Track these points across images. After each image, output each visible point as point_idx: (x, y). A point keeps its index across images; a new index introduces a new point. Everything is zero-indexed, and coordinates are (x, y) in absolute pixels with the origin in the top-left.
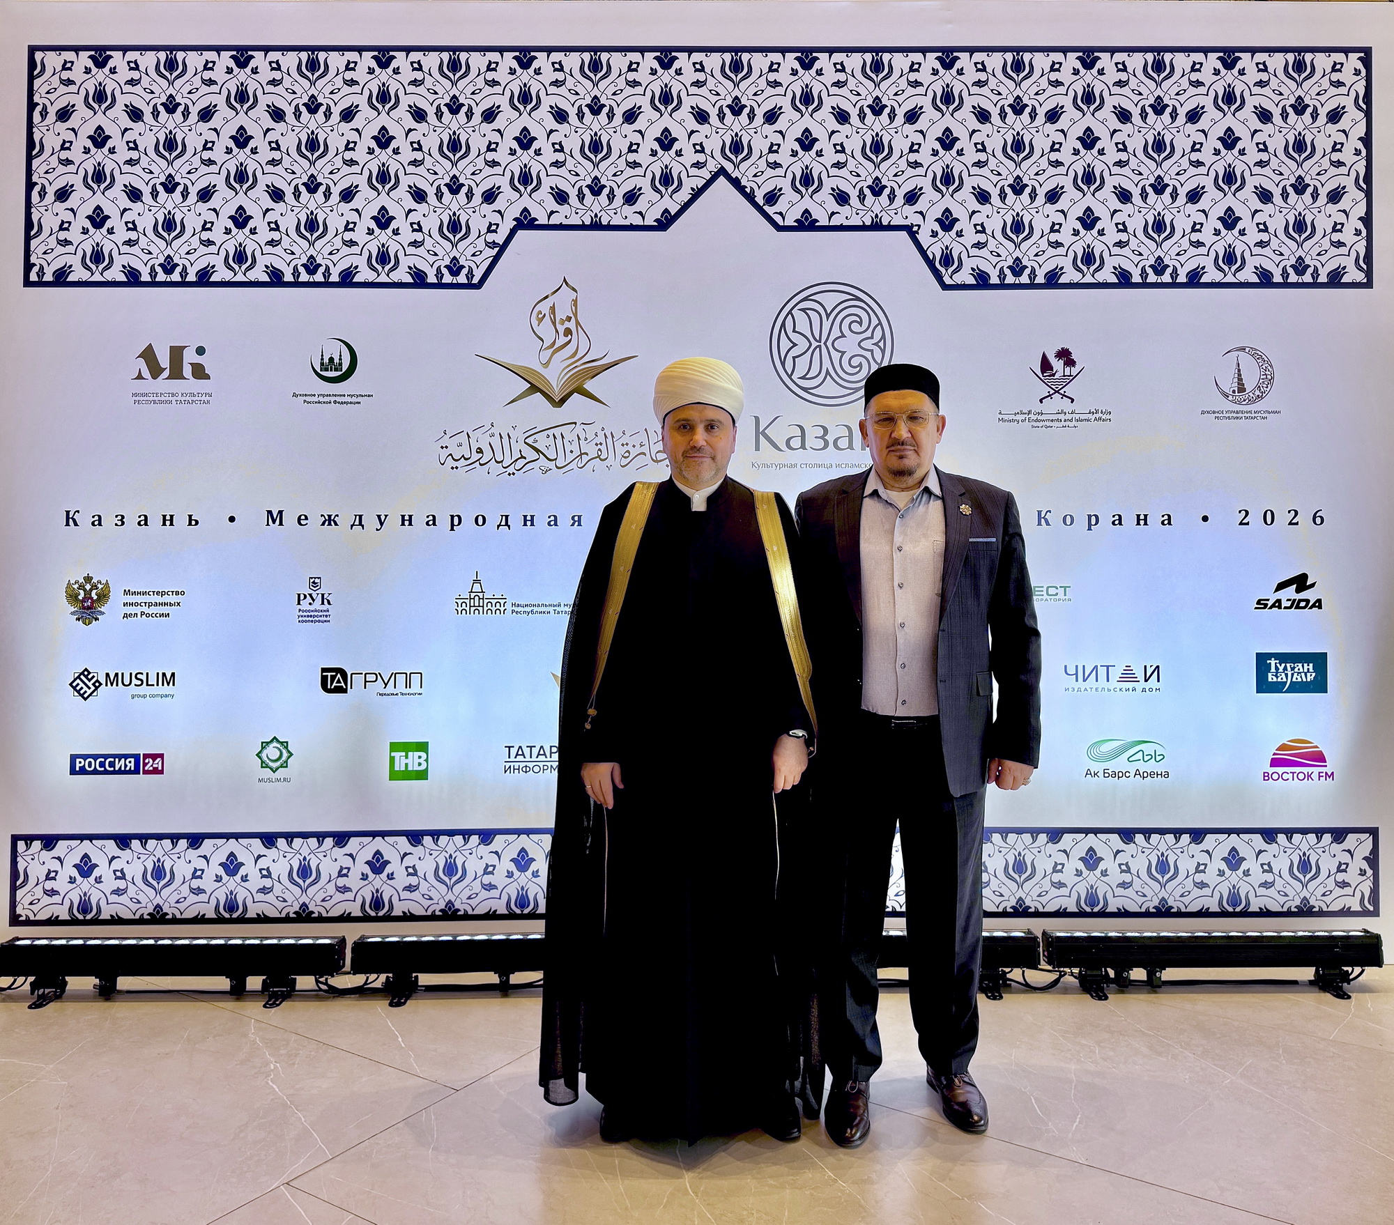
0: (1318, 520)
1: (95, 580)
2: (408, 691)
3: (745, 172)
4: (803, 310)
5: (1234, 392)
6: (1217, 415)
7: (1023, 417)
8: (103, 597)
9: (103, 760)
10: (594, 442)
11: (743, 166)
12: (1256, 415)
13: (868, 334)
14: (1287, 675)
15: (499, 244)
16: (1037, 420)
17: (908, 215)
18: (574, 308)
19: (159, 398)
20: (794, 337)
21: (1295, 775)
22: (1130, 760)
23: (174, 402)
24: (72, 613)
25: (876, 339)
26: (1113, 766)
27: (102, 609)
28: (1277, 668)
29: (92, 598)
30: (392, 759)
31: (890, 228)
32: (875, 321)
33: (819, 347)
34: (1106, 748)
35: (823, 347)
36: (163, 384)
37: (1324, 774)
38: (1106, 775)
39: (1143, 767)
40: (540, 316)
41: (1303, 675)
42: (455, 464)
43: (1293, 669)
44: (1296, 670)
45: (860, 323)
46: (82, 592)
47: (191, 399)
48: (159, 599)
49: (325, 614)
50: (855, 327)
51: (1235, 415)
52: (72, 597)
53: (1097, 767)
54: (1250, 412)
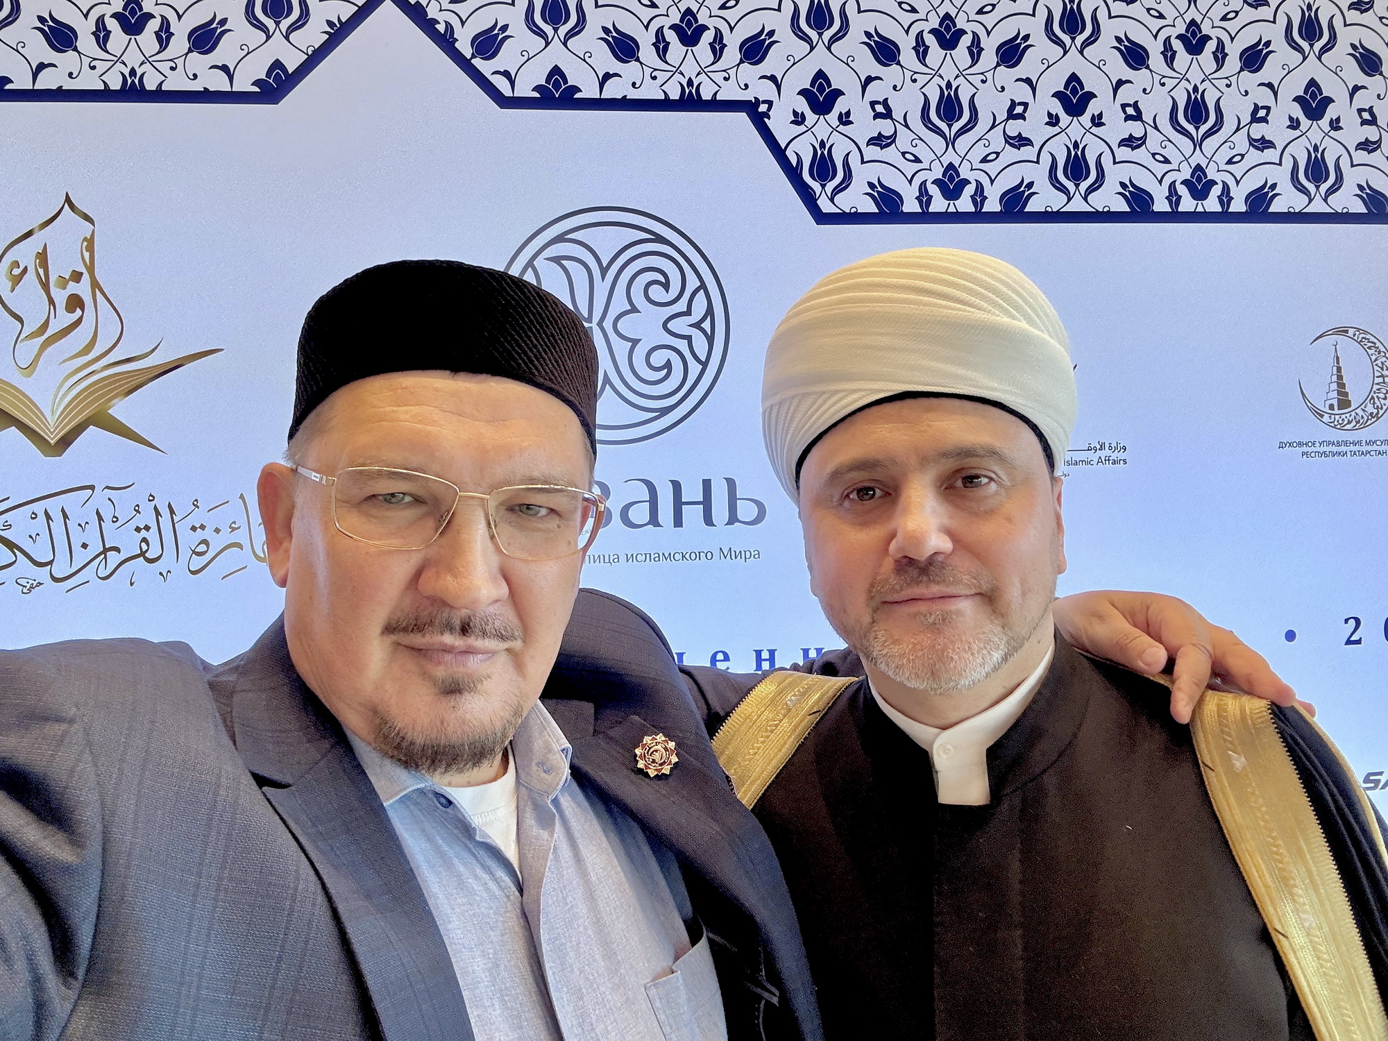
4: (557, 260)
5: (1331, 407)
6: (1305, 449)
10: (133, 524)
12: (1369, 448)
13: (681, 306)
17: (750, 82)
18: (87, 255)
25: (696, 316)
31: (716, 105)
32: (693, 283)
35: (596, 330)
40: (16, 272)
45: (666, 286)
50: (657, 293)
51: (1335, 449)
54: (1360, 443)
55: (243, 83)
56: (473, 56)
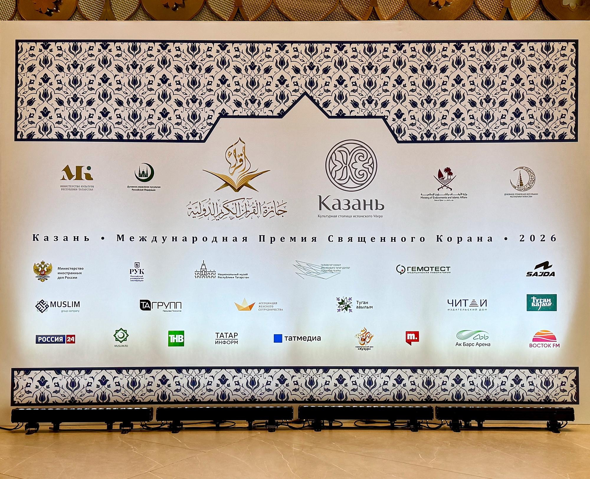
0: (553, 239)
1: (45, 263)
2: (176, 310)
3: (315, 94)
4: (340, 151)
5: (518, 186)
6: (511, 195)
7: (431, 196)
8: (49, 270)
9: (50, 337)
10: (252, 206)
11: (314, 91)
12: (527, 195)
13: (367, 161)
14: (539, 304)
15: (212, 124)
16: (437, 198)
17: (383, 112)
18: (244, 150)
19: (72, 188)
20: (336, 162)
21: (543, 345)
22: (474, 338)
23: (78, 189)
24: (36, 277)
25: (369, 164)
26: (467, 341)
27: (49, 275)
28: (535, 301)
29: (44, 271)
30: (169, 338)
31: (375, 117)
32: (369, 156)
33: (346, 166)
34: (464, 334)
35: (348, 167)
36: (73, 182)
37: (555, 345)
38: (465, 345)
39: (480, 342)
40: (230, 154)
41: (547, 303)
42: (194, 216)
43: (542, 301)
44: (544, 301)
45: (363, 157)
46: (40, 268)
47: (85, 188)
48: (72, 271)
49: (141, 277)
50: (361, 158)
51: (519, 195)
52: (36, 270)
53: (461, 342)
54: (525, 194)
55: (275, 114)
56: (323, 107)
